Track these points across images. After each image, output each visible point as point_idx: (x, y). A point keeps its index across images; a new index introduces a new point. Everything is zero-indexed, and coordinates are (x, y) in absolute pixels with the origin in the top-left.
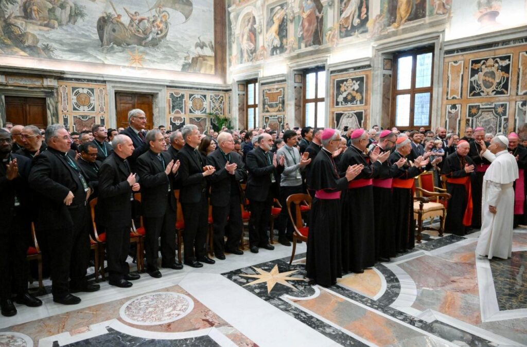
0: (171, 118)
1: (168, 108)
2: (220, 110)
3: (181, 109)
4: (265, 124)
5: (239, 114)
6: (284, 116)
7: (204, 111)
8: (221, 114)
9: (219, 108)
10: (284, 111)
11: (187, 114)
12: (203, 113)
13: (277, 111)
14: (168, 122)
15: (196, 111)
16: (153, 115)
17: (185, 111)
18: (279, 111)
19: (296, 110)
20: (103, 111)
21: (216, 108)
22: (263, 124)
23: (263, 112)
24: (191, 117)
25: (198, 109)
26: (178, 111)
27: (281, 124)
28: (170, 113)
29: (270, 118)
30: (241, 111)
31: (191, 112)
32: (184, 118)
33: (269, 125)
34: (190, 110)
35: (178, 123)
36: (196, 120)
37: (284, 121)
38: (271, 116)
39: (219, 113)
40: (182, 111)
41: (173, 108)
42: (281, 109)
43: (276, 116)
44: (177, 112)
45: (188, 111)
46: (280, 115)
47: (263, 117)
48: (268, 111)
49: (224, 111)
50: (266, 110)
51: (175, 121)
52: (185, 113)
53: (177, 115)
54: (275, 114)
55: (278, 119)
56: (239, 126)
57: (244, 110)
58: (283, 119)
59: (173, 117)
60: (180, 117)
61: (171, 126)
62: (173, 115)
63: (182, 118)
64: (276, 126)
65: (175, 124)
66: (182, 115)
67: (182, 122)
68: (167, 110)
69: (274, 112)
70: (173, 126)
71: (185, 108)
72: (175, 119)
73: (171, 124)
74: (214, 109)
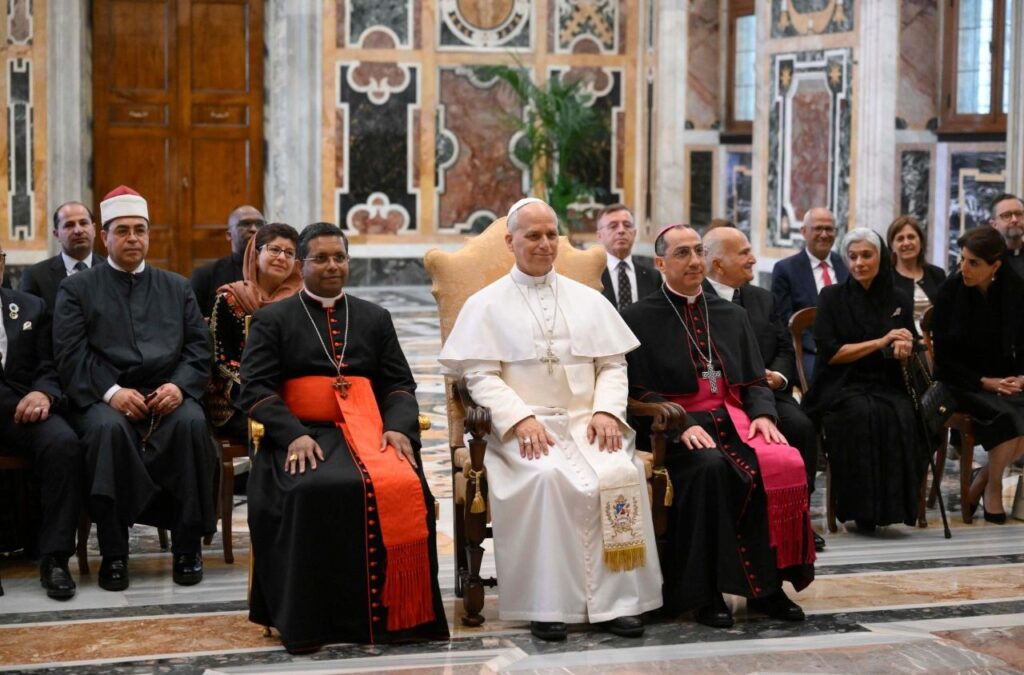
0: (344, 70)
1: (332, 19)
2: (601, 28)
3: (398, 23)
4: (779, 98)
5: (692, 49)
6: (851, 56)
7: (517, 31)
8: (609, 47)
9: (596, 19)
10: (851, 28)
11: (428, 49)
12: (509, 44)
13: (826, 31)
14: (331, 85)
15: (478, 34)
16: (265, 52)
17: (418, 33)
18: (833, 27)
19: (905, 24)
20: (24, 35)
21: (579, 18)
22: (772, 96)
23: (772, 36)
24: (446, 65)
25: (487, 21)
26: (382, 35)
27: (841, 96)
28: (340, 44)
29: (797, 65)
30: (702, 33)
31: (447, 36)
32: (413, 71)
33: (795, 99)
34: (444, 28)
35: (379, 95)
36: (474, 79)
37: (849, 78)
38: (802, 57)
39: (599, 42)
40: (402, 36)
41: (359, 17)
42: (839, 16)
43: (822, 52)
44: (380, 41)
45: (432, 33)
46: (835, 48)
47: (773, 57)
48: (790, 32)
49: (623, 36)
50: (784, 23)
51: (366, 83)
52: (418, 46)
53: (380, 55)
54: (815, 42)
55: (827, 69)
56: (688, 109)
57: (716, 28)
58: (849, 68)
59: (353, 65)
60: (393, 65)
61: (346, 107)
62: (355, 53)
63: (404, 66)
64: (821, 108)
65: (364, 96)
66: (403, 53)
67: (399, 89)
68: (326, 30)
69: (814, 32)
70: (352, 110)
71: (418, 22)
72: (366, 71)
73: (343, 99)
74: (572, 26)
